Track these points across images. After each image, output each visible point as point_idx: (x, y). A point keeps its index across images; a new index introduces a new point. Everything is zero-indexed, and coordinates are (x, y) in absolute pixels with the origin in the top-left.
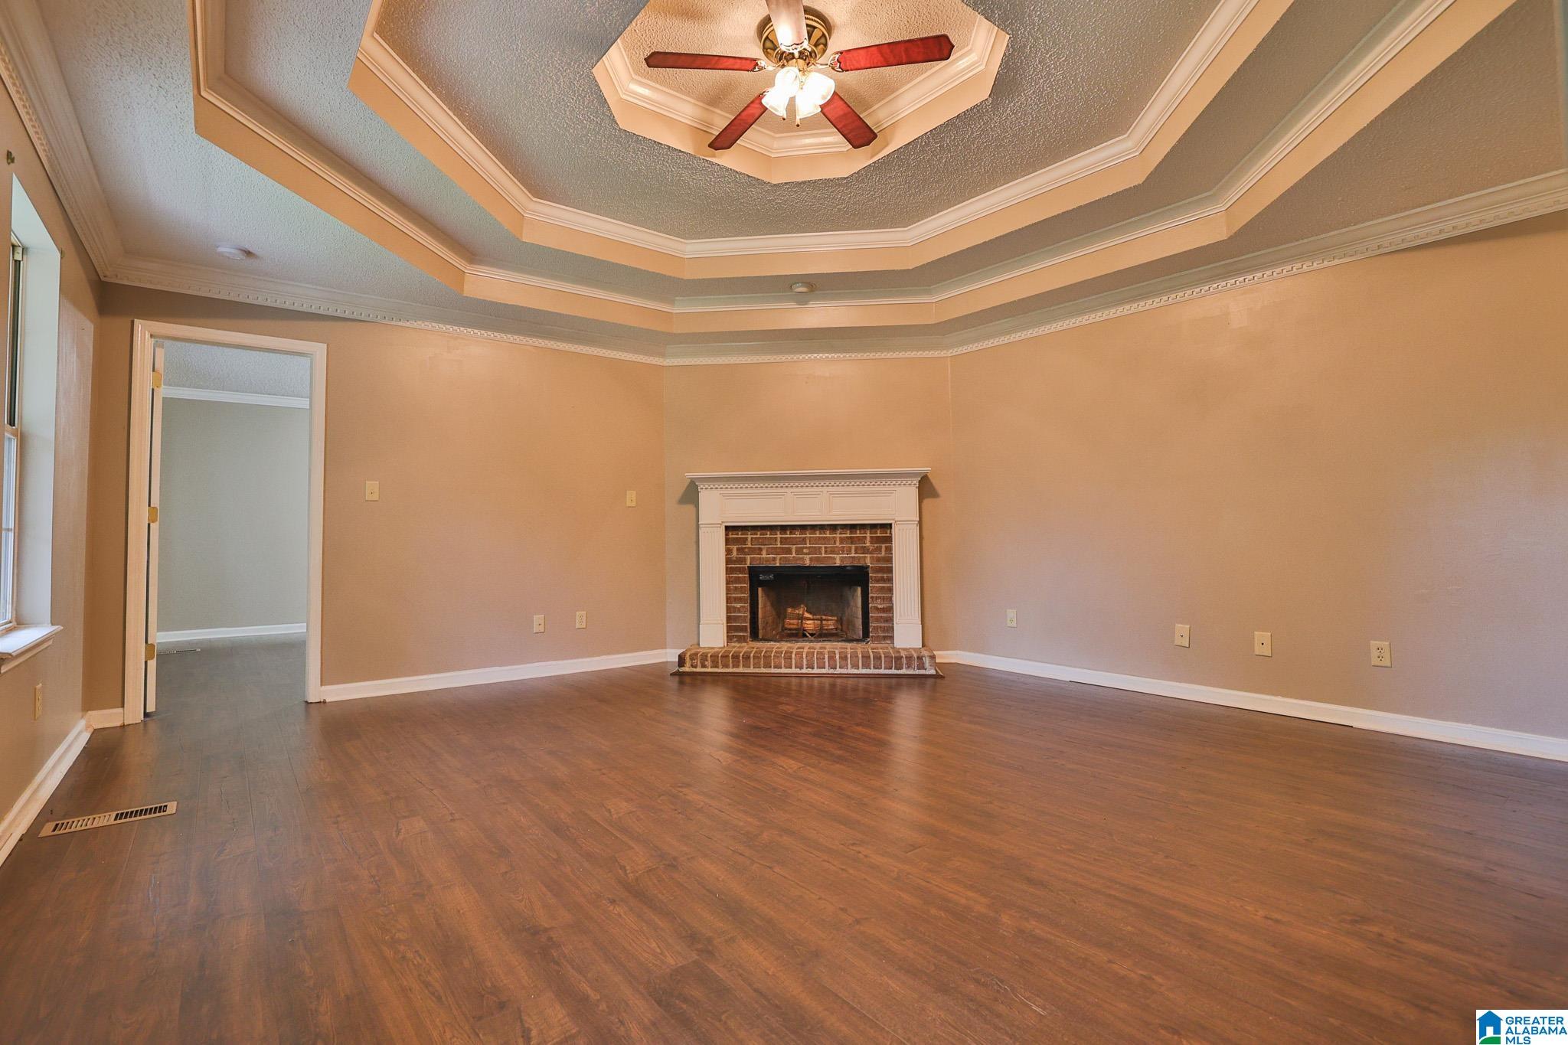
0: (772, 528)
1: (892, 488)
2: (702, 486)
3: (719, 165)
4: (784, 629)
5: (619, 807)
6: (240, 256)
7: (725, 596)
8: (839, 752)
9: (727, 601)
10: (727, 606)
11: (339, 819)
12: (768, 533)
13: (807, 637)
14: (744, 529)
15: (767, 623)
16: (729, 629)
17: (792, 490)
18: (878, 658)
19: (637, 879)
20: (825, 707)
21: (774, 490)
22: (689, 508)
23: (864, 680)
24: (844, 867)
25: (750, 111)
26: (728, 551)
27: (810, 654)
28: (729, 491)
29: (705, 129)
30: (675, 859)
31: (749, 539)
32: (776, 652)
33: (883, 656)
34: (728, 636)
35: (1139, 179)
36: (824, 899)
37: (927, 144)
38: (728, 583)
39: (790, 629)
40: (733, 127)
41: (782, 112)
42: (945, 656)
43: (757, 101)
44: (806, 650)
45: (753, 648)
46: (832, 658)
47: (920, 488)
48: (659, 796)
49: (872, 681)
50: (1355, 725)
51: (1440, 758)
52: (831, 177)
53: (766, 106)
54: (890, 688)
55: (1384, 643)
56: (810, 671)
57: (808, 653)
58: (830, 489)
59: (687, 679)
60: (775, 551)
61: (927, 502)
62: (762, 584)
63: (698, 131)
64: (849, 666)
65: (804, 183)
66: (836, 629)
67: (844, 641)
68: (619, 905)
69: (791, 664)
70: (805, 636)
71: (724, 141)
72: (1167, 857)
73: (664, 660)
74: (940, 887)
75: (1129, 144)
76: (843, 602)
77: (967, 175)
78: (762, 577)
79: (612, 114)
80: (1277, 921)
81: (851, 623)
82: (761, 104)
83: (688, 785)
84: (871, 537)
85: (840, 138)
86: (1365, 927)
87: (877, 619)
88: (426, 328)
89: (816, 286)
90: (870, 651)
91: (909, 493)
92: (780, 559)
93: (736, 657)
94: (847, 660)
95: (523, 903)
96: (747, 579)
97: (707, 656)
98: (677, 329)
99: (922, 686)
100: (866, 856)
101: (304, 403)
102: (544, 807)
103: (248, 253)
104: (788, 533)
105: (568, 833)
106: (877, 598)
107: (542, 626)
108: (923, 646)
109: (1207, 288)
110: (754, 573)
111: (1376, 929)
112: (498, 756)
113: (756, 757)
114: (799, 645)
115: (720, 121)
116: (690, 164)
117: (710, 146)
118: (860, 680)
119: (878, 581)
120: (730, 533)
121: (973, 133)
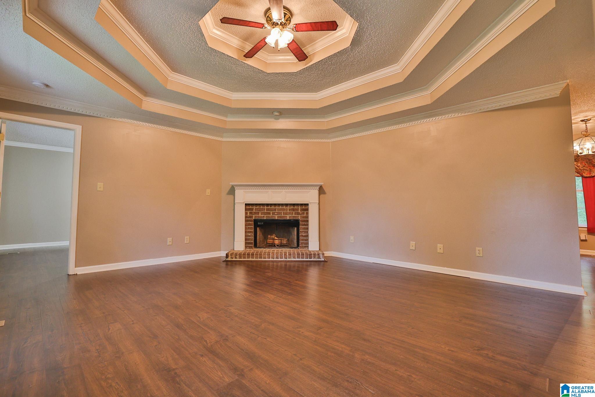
0: (263, 205)
1: (309, 190)
2: (236, 188)
3: (247, 64)
4: (267, 243)
5: (204, 316)
6: (43, 87)
7: (244, 230)
8: (290, 291)
9: (245, 232)
10: (245, 235)
11: (82, 325)
12: (262, 207)
13: (276, 246)
14: (252, 205)
15: (260, 241)
16: (246, 243)
17: (271, 190)
18: (303, 254)
19: (212, 346)
20: (283, 274)
21: (264, 190)
22: (231, 197)
23: (297, 263)
24: (294, 337)
25: (260, 44)
26: (246, 213)
27: (277, 253)
28: (247, 190)
29: (242, 49)
30: (227, 336)
31: (254, 209)
32: (264, 252)
33: (305, 254)
34: (245, 246)
35: (401, 81)
36: (288, 351)
37: (326, 62)
38: (246, 225)
39: (269, 244)
40: (253, 50)
41: (273, 45)
42: (328, 254)
43: (264, 40)
44: (275, 251)
45: (255, 251)
46: (285, 254)
47: (319, 191)
48: (220, 311)
49: (300, 263)
50: (471, 277)
51: (499, 288)
52: (290, 72)
53: (267, 42)
54: (307, 266)
55: (480, 248)
56: (277, 259)
57: (276, 253)
58: (286, 190)
59: (229, 263)
60: (264, 213)
61: (321, 196)
62: (259, 226)
63: (239, 50)
64: (292, 257)
65: (280, 73)
66: (287, 243)
67: (290, 248)
68: (204, 357)
69: (270, 257)
70: (275, 246)
71: (250, 55)
72: (412, 328)
73: (220, 256)
74: (331, 344)
75: (398, 67)
76: (290, 233)
77: (340, 74)
78: (259, 223)
79: (206, 40)
80: (452, 351)
81: (292, 241)
82: (265, 41)
83: (231, 306)
84: (301, 209)
85: (294, 57)
86: (482, 352)
87: (303, 240)
88: (125, 121)
89: (283, 113)
90: (300, 252)
91: (315, 192)
92: (266, 216)
93: (248, 254)
94: (291, 255)
95: (164, 358)
96: (253, 224)
97: (237, 254)
98: (228, 127)
99: (319, 265)
100: (302, 332)
101: (71, 150)
102: (172, 316)
103: (47, 86)
104: (269, 206)
105: (182, 327)
106: (302, 232)
107: (171, 242)
108: (320, 250)
109: (423, 121)
110: (256, 222)
111: (486, 352)
112: (153, 296)
113: (258, 294)
114: (273, 249)
115: (248, 47)
116: (236, 63)
117: (244, 56)
118: (296, 263)
119: (303, 225)
120: (247, 206)
121: (343, 59)
